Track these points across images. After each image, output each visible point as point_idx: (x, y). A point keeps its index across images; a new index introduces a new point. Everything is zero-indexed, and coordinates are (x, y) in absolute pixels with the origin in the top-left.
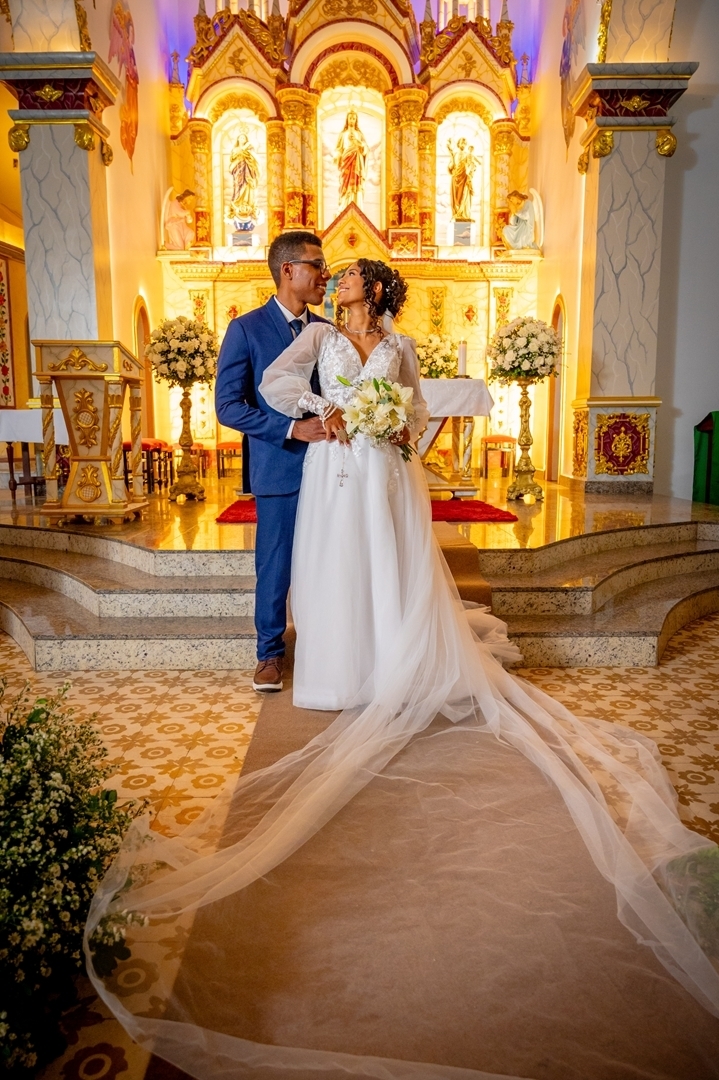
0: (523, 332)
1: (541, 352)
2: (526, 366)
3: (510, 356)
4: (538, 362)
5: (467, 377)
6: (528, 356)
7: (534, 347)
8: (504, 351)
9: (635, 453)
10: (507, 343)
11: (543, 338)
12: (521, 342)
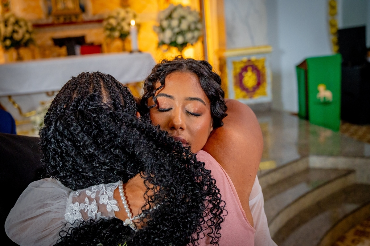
0: (176, 15)
1: (189, 30)
2: (180, 40)
3: (168, 34)
4: (189, 36)
5: (140, 51)
6: (181, 33)
7: (184, 26)
8: (163, 30)
9: (259, 84)
10: (165, 24)
11: (191, 19)
12: (175, 23)
